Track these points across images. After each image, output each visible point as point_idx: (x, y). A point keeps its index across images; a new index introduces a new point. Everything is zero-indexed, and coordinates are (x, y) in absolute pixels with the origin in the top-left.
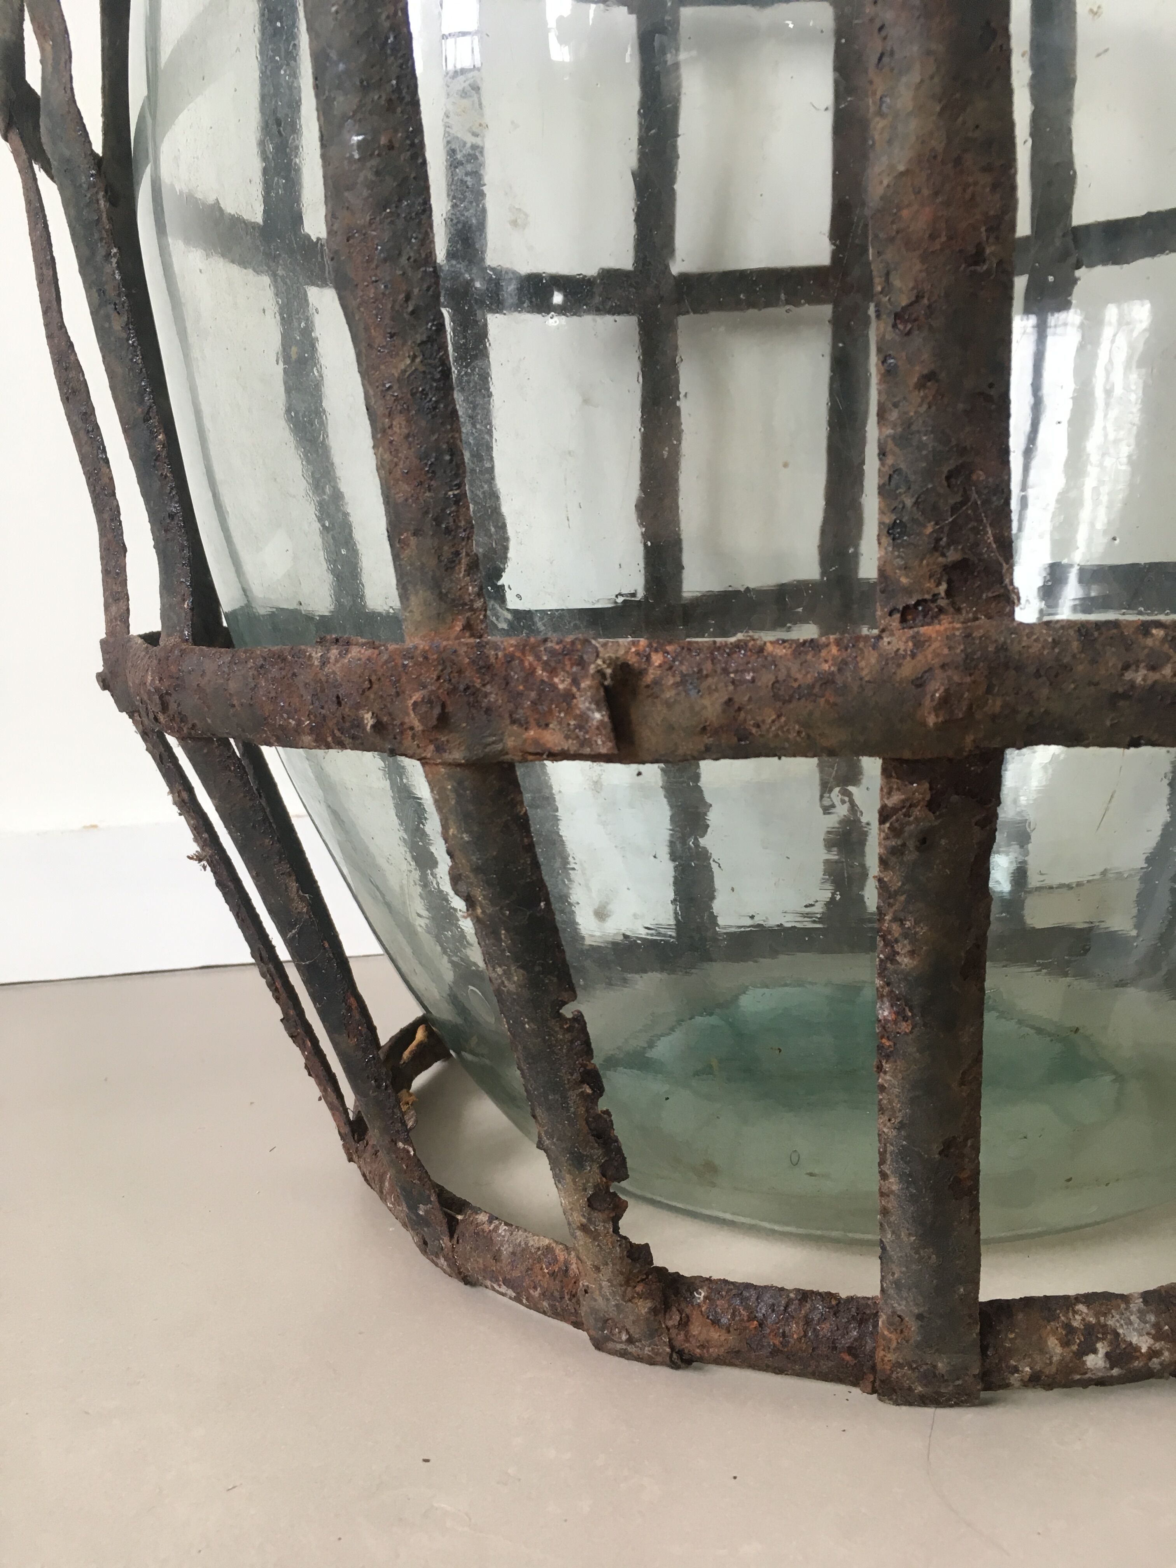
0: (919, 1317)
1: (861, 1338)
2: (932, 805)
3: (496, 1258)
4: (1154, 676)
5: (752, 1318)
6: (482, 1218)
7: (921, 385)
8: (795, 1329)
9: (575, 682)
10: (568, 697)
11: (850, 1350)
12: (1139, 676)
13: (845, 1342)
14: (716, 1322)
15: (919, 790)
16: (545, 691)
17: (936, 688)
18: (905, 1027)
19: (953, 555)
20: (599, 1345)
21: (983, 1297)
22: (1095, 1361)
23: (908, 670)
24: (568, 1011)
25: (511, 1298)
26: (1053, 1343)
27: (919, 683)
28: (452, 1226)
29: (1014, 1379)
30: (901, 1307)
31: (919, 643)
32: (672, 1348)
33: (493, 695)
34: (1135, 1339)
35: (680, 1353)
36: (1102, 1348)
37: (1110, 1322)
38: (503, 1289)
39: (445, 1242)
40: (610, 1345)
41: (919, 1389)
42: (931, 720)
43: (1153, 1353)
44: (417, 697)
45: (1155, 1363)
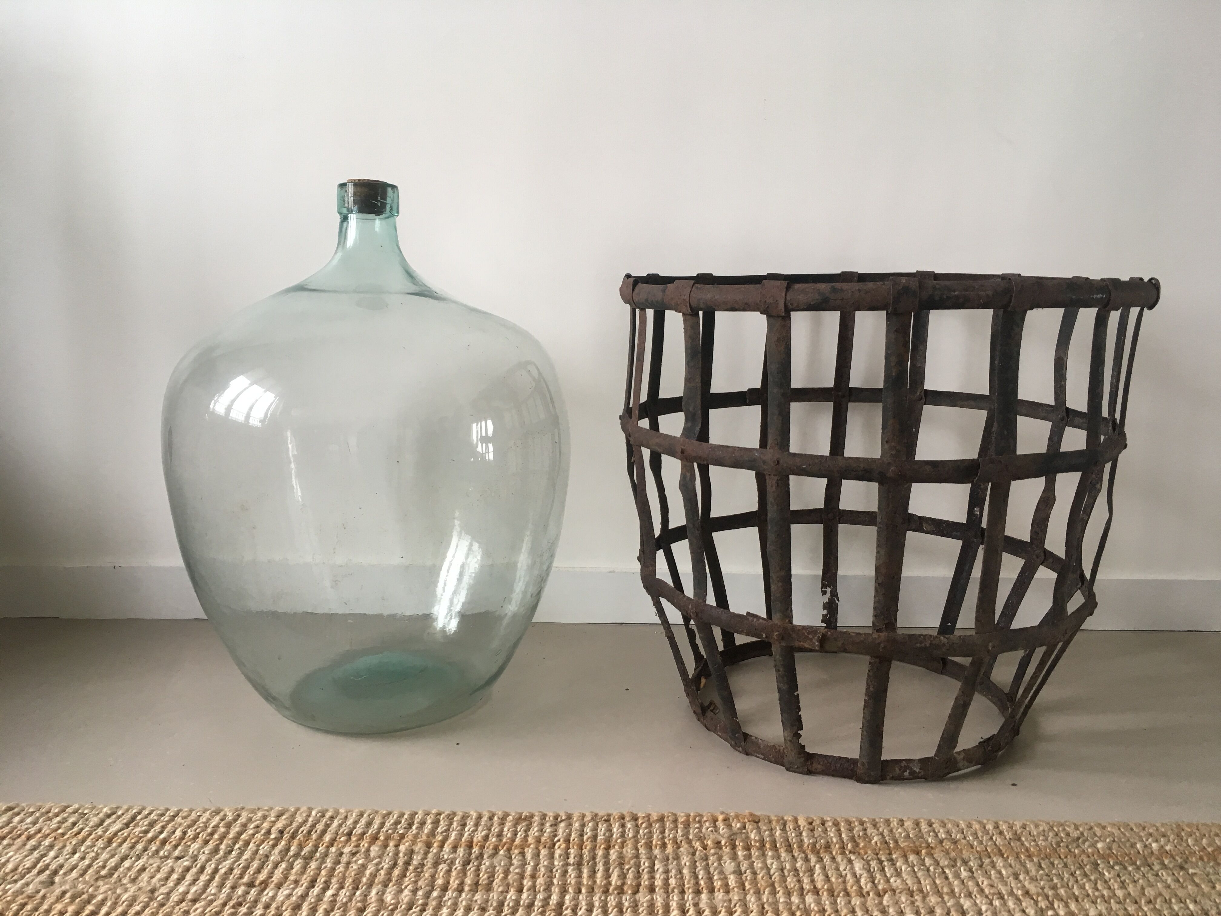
0: (868, 762)
1: (854, 767)
2: (879, 663)
3: (759, 747)
4: (921, 645)
5: (828, 763)
6: (753, 738)
7: (882, 595)
8: (838, 765)
9: (814, 637)
10: (811, 639)
11: (851, 770)
12: (918, 645)
13: (850, 768)
14: (819, 764)
15: (878, 660)
16: (807, 637)
17: (882, 646)
18: (870, 701)
19: (886, 622)
20: (787, 770)
21: (882, 759)
22: (906, 774)
23: (877, 642)
24: (796, 694)
25: (761, 759)
26: (897, 769)
27: (879, 644)
28: (745, 740)
29: (888, 777)
30: (864, 761)
31: (879, 636)
32: (808, 769)
33: (794, 635)
34: (915, 769)
35: (809, 771)
36: (908, 771)
37: (910, 765)
38: (760, 756)
39: (743, 744)
40: (791, 769)
41: (866, 779)
42: (881, 650)
43: (919, 773)
44: (777, 633)
45: (920, 775)
